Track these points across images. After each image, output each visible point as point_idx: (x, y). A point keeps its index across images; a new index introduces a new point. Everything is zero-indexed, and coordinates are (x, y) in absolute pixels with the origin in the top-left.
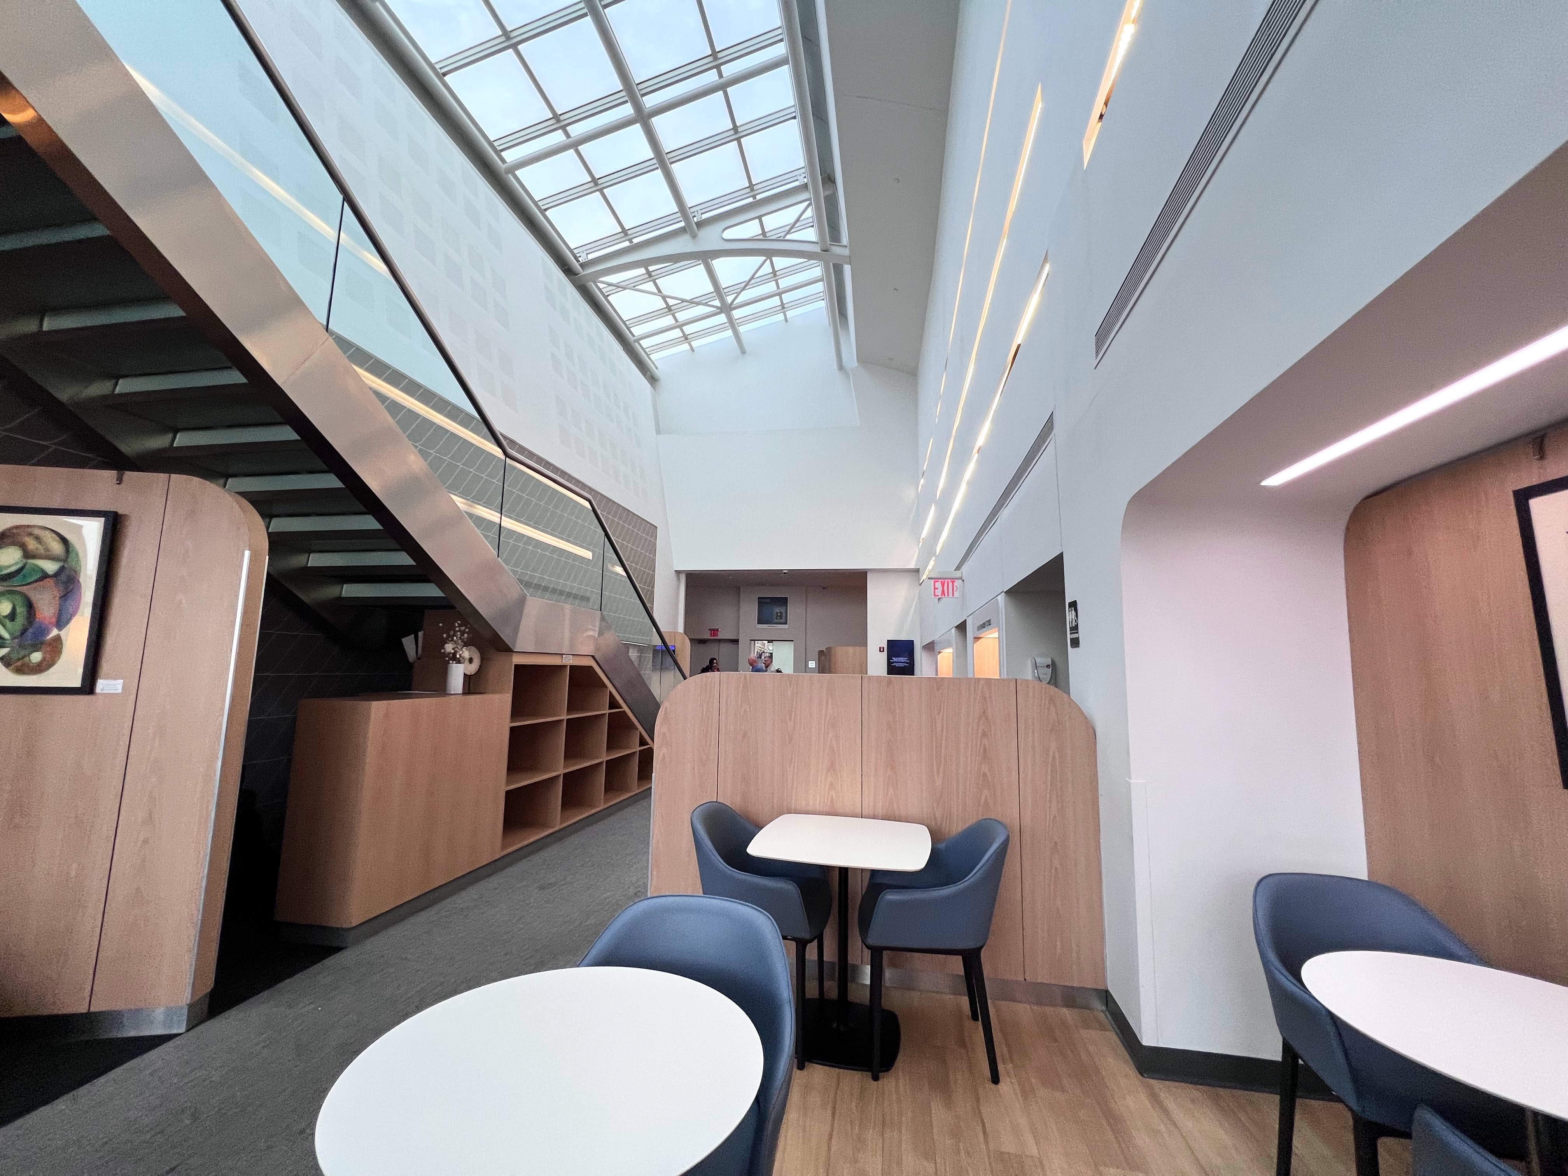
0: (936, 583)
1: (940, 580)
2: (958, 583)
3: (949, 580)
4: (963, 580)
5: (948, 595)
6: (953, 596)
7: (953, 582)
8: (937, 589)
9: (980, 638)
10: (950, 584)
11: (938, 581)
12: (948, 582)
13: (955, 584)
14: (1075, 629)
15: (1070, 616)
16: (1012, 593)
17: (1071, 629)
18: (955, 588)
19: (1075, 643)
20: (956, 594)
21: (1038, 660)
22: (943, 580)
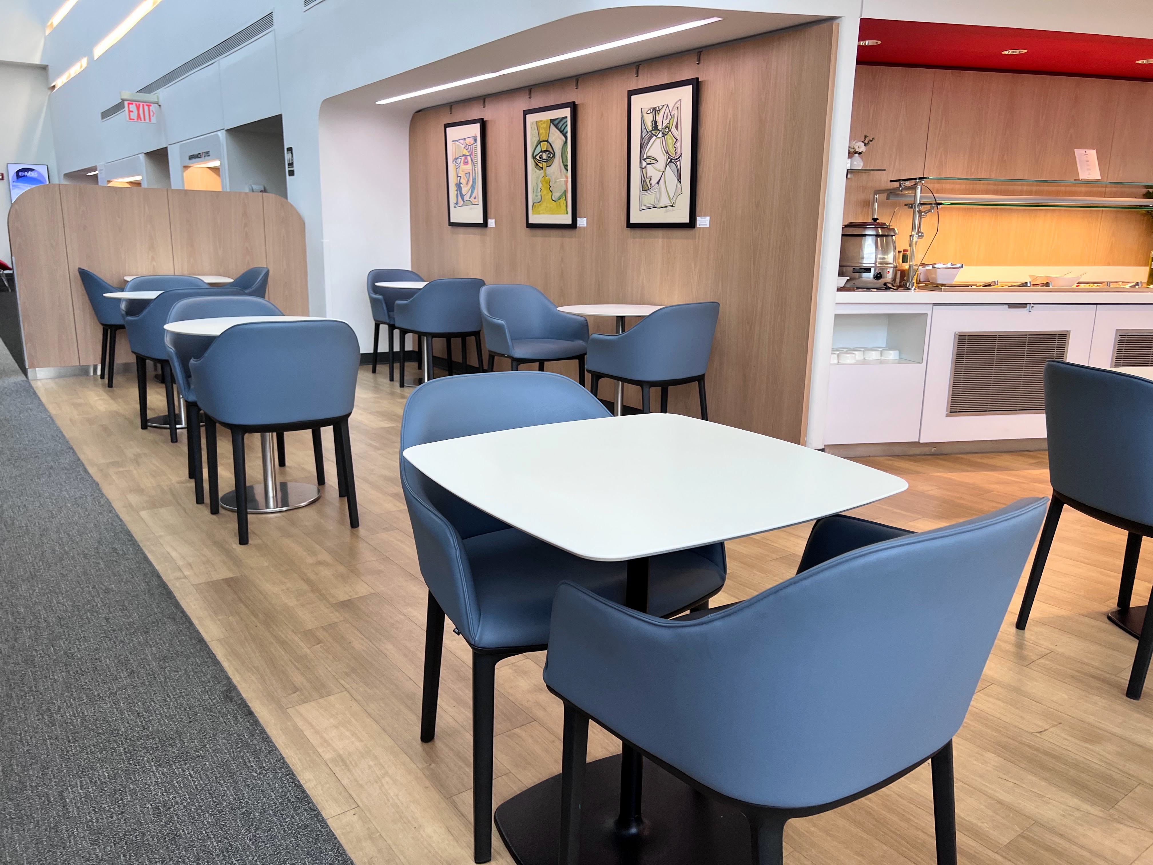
0: (131, 106)
1: (134, 103)
2: (153, 108)
3: (145, 104)
4: (160, 106)
5: (145, 120)
6: (150, 120)
7: (149, 106)
8: (132, 112)
9: (190, 167)
10: (146, 108)
11: (132, 104)
12: (143, 105)
13: (151, 108)
14: (291, 165)
15: (287, 156)
16: (232, 132)
17: (289, 164)
18: (152, 114)
19: (292, 173)
20: (154, 120)
21: (255, 187)
22: (138, 103)
